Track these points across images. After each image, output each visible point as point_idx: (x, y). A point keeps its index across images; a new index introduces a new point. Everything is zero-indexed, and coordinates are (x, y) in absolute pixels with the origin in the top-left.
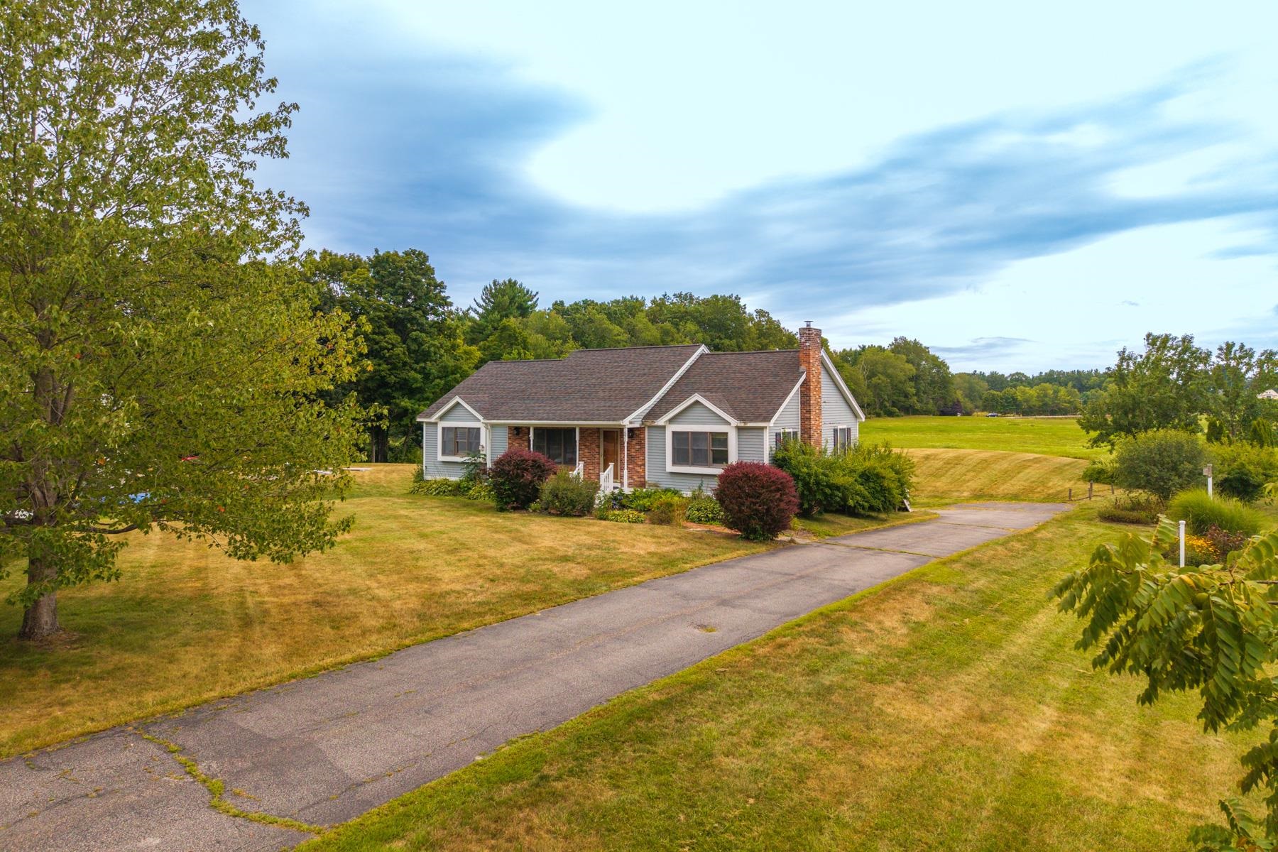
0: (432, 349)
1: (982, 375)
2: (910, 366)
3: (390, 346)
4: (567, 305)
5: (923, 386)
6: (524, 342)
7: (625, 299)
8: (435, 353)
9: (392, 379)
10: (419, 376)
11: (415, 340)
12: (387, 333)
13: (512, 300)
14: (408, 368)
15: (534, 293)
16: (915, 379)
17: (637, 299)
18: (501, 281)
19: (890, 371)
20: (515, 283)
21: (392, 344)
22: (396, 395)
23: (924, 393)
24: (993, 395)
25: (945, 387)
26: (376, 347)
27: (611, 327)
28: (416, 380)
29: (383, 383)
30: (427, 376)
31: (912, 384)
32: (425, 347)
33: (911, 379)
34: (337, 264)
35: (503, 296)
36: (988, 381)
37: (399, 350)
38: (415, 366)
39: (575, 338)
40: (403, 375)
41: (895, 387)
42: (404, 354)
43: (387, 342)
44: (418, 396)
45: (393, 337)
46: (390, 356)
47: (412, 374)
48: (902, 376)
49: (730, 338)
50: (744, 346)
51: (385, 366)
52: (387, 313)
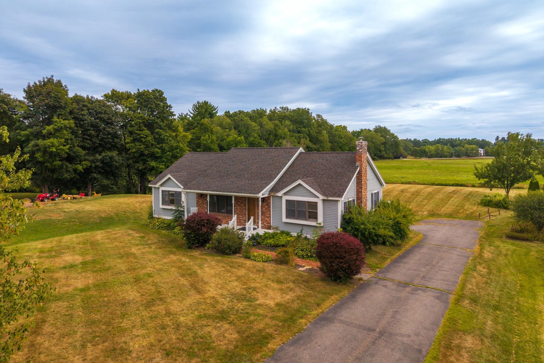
0: (166, 138)
1: (410, 140)
2: (382, 138)
3: (145, 137)
4: (231, 113)
5: (388, 147)
6: (212, 130)
7: (257, 110)
8: (167, 139)
9: (146, 152)
10: (159, 151)
11: (157, 133)
12: (143, 130)
13: (206, 110)
14: (154, 147)
15: (216, 107)
16: (384, 144)
17: (263, 110)
18: (201, 102)
19: (374, 141)
20: (207, 102)
21: (146, 135)
22: (148, 160)
23: (388, 150)
24: (416, 149)
25: (397, 147)
26: (138, 137)
27: (252, 123)
28: (158, 153)
29: (142, 154)
30: (163, 151)
31: (383, 146)
32: (162, 137)
33: (383, 144)
34: (119, 96)
35: (202, 108)
36: (413, 143)
37: (149, 138)
38: (158, 146)
39: (235, 129)
40: (152, 150)
41: (375, 147)
42: (152, 140)
43: (143, 134)
44: (159, 160)
45: (147, 132)
46: (145, 141)
47: (156, 150)
48: (379, 143)
49: (305, 127)
50: (311, 131)
51: (143, 146)
52: (143, 120)
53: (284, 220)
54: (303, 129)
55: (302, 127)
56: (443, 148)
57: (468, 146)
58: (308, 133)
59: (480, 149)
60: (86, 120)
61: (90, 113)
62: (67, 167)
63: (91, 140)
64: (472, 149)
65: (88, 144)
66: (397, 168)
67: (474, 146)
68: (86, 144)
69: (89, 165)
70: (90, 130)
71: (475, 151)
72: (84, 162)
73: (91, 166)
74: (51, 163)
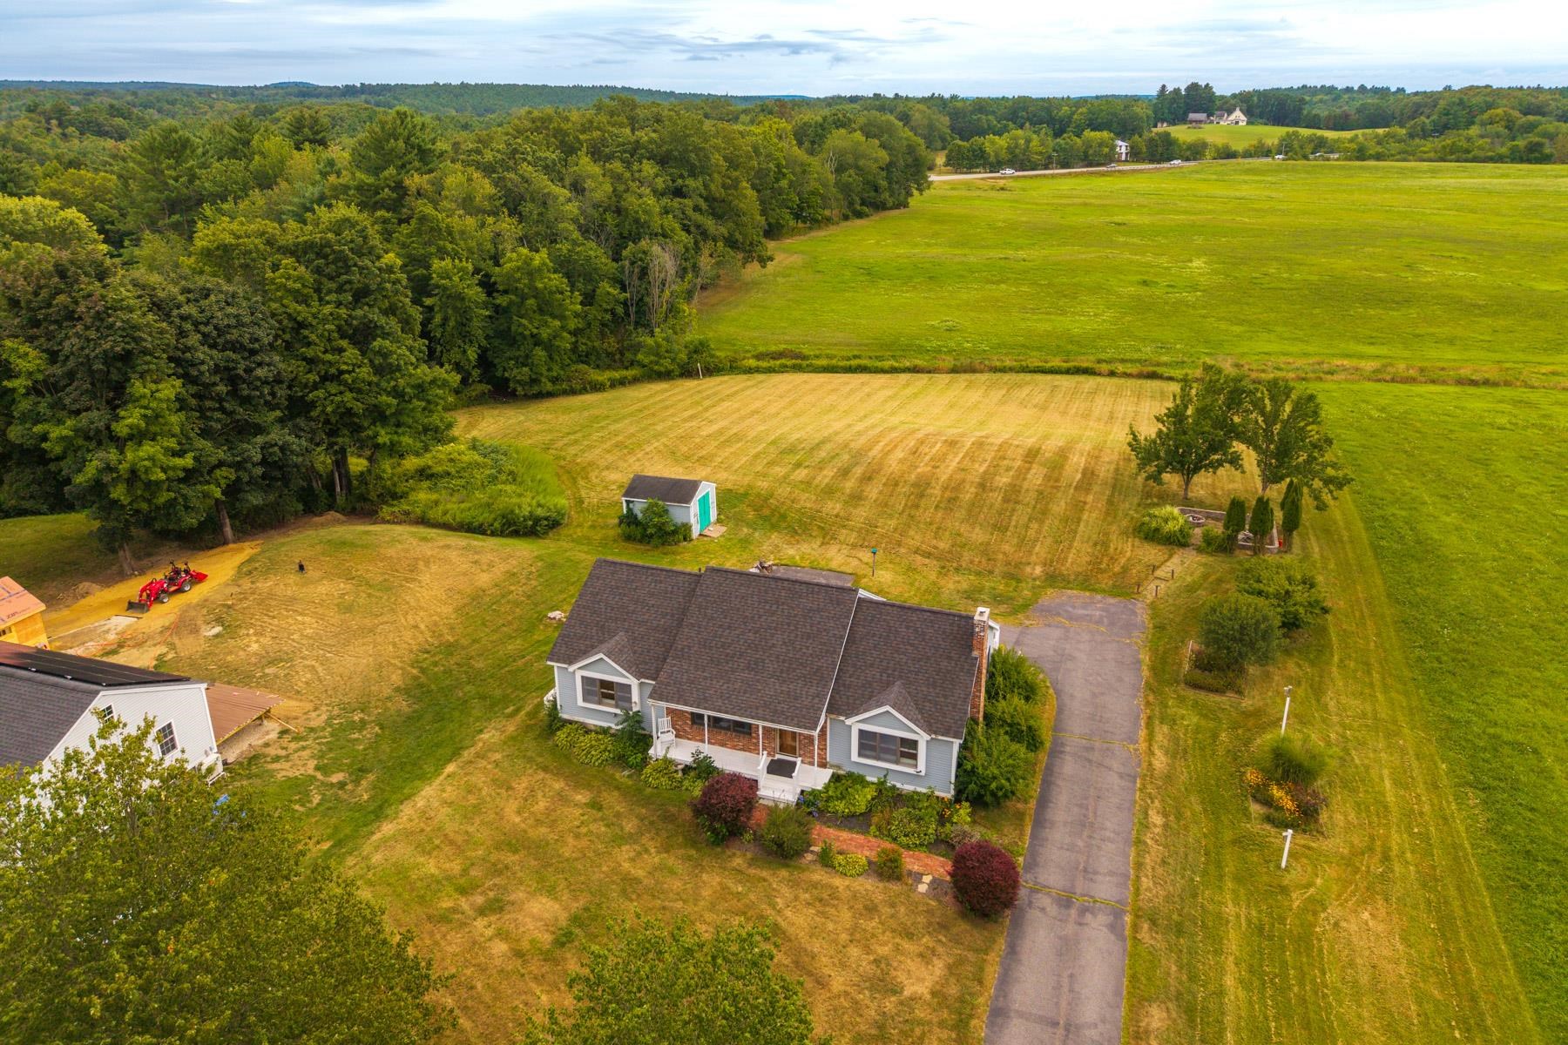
0: (402, 362)
2: (883, 152)
3: (350, 368)
5: (896, 174)
6: (451, 233)
8: (405, 364)
9: (359, 407)
10: (392, 399)
11: (379, 353)
12: (343, 350)
13: (407, 141)
14: (374, 388)
19: (861, 163)
21: (352, 364)
22: (365, 424)
23: (896, 183)
26: (333, 370)
27: (554, 190)
28: (389, 406)
29: (347, 412)
30: (397, 393)
31: (885, 174)
32: (393, 360)
33: (883, 169)
37: (361, 371)
38: (383, 384)
40: (373, 401)
41: (865, 181)
42: (368, 372)
43: (345, 363)
44: (395, 423)
45: (351, 353)
46: (353, 381)
47: (384, 398)
48: (873, 166)
49: (693, 174)
50: (713, 187)
51: (348, 396)
52: (336, 322)
53: (855, 757)
54: (691, 182)
55: (686, 174)
56: (1028, 141)
57: (1093, 134)
58: (704, 193)
59: (1120, 143)
60: (203, 363)
61: (204, 335)
62: (185, 497)
63: (222, 410)
64: (1101, 145)
65: (218, 420)
66: (931, 278)
67: (1105, 134)
68: (213, 424)
69: (233, 477)
70: (215, 384)
71: (1106, 150)
72: (218, 472)
73: (238, 479)
74: (149, 501)
